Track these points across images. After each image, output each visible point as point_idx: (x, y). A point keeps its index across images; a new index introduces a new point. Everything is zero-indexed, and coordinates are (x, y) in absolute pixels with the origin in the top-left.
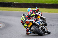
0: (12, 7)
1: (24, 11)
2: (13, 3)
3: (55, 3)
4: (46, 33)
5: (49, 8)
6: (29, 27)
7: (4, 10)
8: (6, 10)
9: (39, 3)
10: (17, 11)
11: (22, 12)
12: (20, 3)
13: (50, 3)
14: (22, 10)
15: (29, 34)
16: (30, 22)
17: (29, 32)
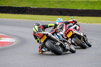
0: (28, 14)
1: (46, 20)
2: (30, 8)
3: (91, 9)
4: (69, 52)
5: (82, 16)
6: (42, 41)
7: (17, 18)
8: (20, 18)
9: (67, 8)
10: (36, 19)
11: (43, 21)
12: (39, 8)
13: (84, 9)
14: (42, 19)
15: (43, 52)
16: (44, 34)
17: (43, 50)
